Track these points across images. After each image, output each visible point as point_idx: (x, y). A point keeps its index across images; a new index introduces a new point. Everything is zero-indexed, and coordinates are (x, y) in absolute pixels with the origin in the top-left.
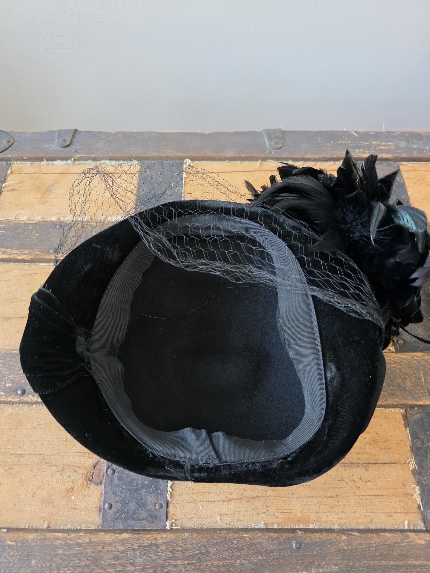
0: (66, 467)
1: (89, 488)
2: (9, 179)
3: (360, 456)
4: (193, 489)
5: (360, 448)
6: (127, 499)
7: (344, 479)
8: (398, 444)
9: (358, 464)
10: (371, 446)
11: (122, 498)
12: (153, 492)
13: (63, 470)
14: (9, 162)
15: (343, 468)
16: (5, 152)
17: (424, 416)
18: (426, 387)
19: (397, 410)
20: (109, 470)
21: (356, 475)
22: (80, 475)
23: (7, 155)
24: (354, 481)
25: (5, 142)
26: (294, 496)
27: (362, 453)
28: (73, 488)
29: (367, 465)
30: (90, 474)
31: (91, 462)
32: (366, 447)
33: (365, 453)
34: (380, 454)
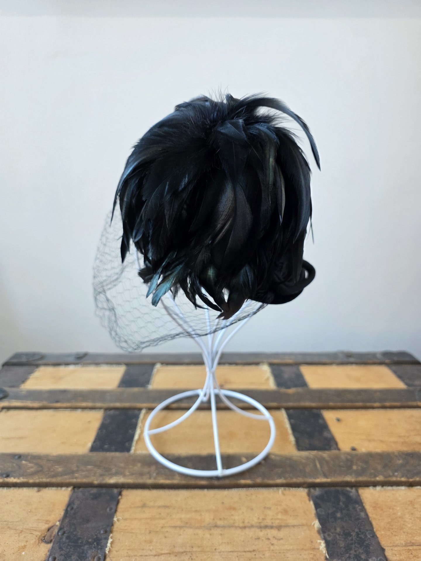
0: (24, 530)
1: (39, 546)
3: (273, 521)
4: (129, 546)
5: (273, 515)
6: (71, 553)
7: (260, 538)
8: (304, 512)
9: (272, 527)
10: (283, 514)
11: (66, 552)
12: (94, 547)
13: (21, 532)
15: (259, 530)
17: (324, 493)
18: (321, 470)
19: (301, 489)
20: (60, 531)
21: (270, 535)
22: (34, 536)
24: (269, 539)
26: (217, 551)
27: (275, 519)
28: (25, 546)
29: (279, 528)
30: (43, 535)
31: (47, 526)
32: (278, 515)
33: (277, 519)
34: (290, 519)
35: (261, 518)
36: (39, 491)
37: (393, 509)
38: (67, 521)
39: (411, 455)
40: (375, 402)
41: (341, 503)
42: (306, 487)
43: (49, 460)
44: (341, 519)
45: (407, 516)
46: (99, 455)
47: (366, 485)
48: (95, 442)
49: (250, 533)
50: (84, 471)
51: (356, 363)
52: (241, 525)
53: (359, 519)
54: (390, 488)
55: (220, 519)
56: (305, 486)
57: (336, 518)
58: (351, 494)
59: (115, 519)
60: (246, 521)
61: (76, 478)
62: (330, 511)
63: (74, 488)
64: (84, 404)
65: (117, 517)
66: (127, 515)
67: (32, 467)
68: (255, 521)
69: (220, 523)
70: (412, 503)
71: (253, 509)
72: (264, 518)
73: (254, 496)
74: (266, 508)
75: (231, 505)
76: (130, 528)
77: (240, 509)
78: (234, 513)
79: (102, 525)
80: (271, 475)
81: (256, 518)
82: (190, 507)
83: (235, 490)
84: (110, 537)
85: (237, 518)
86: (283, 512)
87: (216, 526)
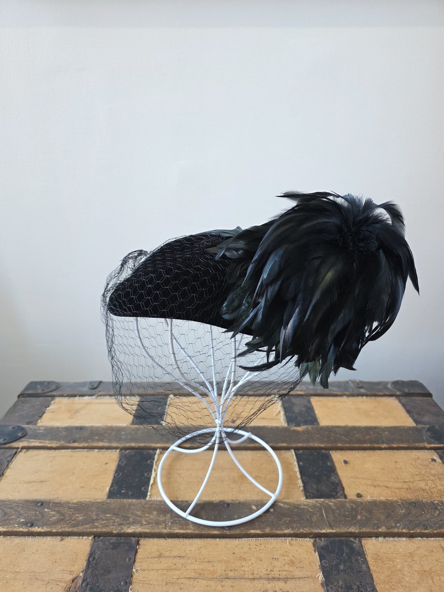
0: (51, 581)
2: (52, 406)
3: (280, 573)
5: (280, 567)
7: (268, 590)
8: (310, 563)
9: (279, 579)
13: (48, 584)
14: (54, 398)
15: (267, 582)
16: (53, 391)
17: (329, 544)
18: (327, 520)
19: (308, 539)
20: (84, 583)
21: (277, 587)
22: (60, 587)
24: (276, 591)
25: (54, 386)
27: (282, 570)
29: (286, 580)
30: (68, 587)
31: (71, 577)
32: (285, 566)
33: (284, 570)
34: (296, 571)
35: (269, 570)
36: (62, 540)
37: (393, 562)
38: (89, 572)
39: (414, 505)
40: (383, 443)
41: (344, 555)
42: (312, 538)
43: (69, 508)
44: (344, 571)
45: (406, 569)
46: (116, 502)
47: (369, 535)
48: (112, 486)
49: (258, 584)
50: (103, 520)
51: (367, 395)
52: (251, 577)
53: (360, 572)
54: (391, 539)
55: (232, 570)
56: (311, 536)
57: (339, 571)
58: (355, 545)
59: (134, 570)
60: (255, 573)
61: (97, 527)
62: (334, 563)
63: (94, 537)
64: (100, 444)
65: (135, 568)
66: (145, 566)
67: (54, 516)
68: (263, 572)
69: (231, 574)
70: (411, 555)
71: (262, 560)
72: (272, 570)
73: (263, 547)
74: (274, 559)
75: (242, 555)
76: (147, 579)
77: (250, 560)
78: (245, 564)
79: (123, 577)
80: (279, 525)
81: (265, 570)
82: (203, 557)
83: (245, 540)
84: (130, 589)
85: (246, 569)
86: (290, 564)
87: (227, 578)
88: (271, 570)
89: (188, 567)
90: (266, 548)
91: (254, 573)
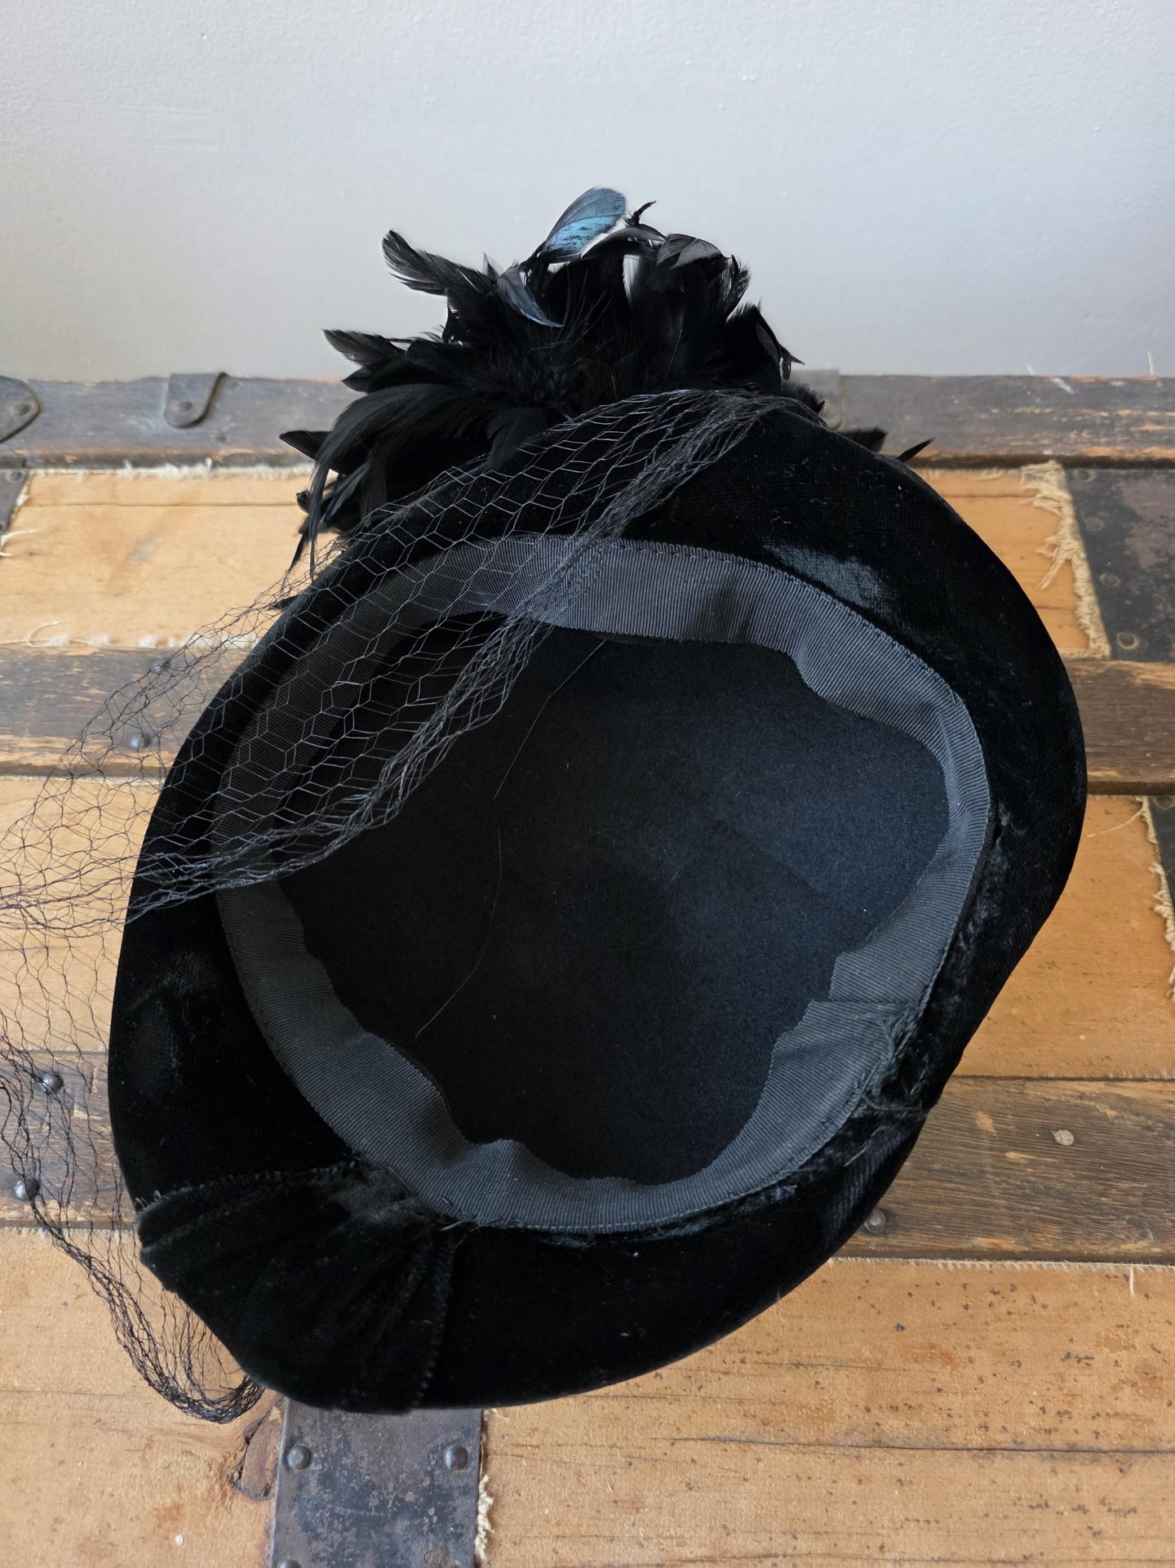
0: (158, 1437)
1: (229, 1510)
2: (20, 520)
3: (1100, 1425)
4: (558, 1524)
5: (1101, 1397)
6: (347, 1551)
7: (1050, 1503)
9: (1095, 1454)
10: (1138, 1392)
11: (332, 1546)
12: (431, 1530)
13: (149, 1446)
14: (23, 471)
15: (1047, 1466)
16: (13, 441)
20: (293, 1452)
21: (1088, 1491)
22: (202, 1466)
23: (17, 448)
24: (1082, 1509)
25: (12, 411)
26: (887, 1555)
27: (1108, 1414)
28: (178, 1507)
29: (1124, 1456)
30: (232, 1463)
31: (239, 1420)
32: (1119, 1395)
33: (1117, 1414)
34: (1166, 1420)
35: (1052, 1409)
49: (1010, 1476)
52: (978, 1440)
55: (894, 1409)
60: (996, 1422)
68: (1027, 1424)
69: (894, 1426)
71: (1020, 1365)
72: (1067, 1412)
73: (1021, 1299)
74: (1073, 1361)
75: (934, 1340)
76: (549, 1440)
77: (971, 1360)
78: (948, 1378)
79: (448, 1430)
80: (1102, 1215)
81: (1034, 1409)
82: (770, 1345)
83: (945, 1265)
84: (481, 1486)
85: (957, 1403)
86: (1140, 1384)
87: (878, 1444)
88: (1059, 1413)
89: (713, 1388)
90: (1036, 1307)
91: (991, 1425)
